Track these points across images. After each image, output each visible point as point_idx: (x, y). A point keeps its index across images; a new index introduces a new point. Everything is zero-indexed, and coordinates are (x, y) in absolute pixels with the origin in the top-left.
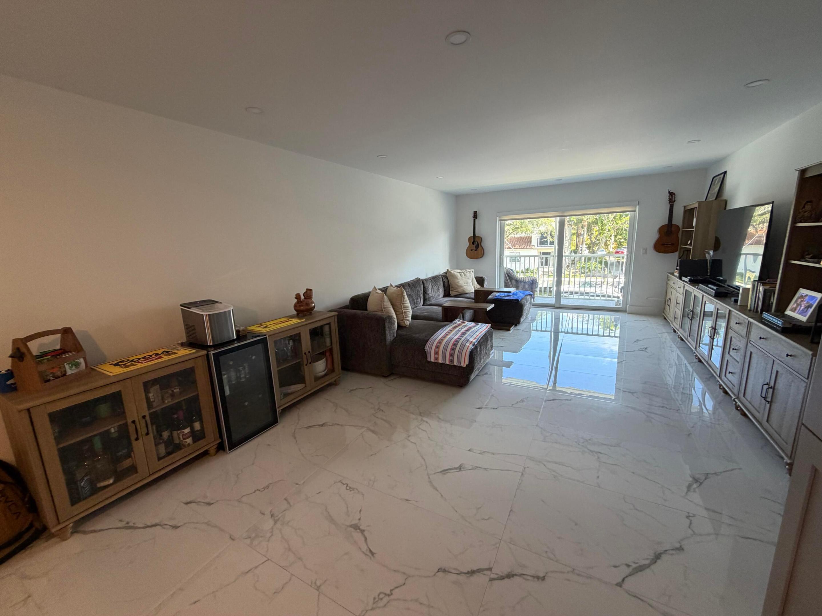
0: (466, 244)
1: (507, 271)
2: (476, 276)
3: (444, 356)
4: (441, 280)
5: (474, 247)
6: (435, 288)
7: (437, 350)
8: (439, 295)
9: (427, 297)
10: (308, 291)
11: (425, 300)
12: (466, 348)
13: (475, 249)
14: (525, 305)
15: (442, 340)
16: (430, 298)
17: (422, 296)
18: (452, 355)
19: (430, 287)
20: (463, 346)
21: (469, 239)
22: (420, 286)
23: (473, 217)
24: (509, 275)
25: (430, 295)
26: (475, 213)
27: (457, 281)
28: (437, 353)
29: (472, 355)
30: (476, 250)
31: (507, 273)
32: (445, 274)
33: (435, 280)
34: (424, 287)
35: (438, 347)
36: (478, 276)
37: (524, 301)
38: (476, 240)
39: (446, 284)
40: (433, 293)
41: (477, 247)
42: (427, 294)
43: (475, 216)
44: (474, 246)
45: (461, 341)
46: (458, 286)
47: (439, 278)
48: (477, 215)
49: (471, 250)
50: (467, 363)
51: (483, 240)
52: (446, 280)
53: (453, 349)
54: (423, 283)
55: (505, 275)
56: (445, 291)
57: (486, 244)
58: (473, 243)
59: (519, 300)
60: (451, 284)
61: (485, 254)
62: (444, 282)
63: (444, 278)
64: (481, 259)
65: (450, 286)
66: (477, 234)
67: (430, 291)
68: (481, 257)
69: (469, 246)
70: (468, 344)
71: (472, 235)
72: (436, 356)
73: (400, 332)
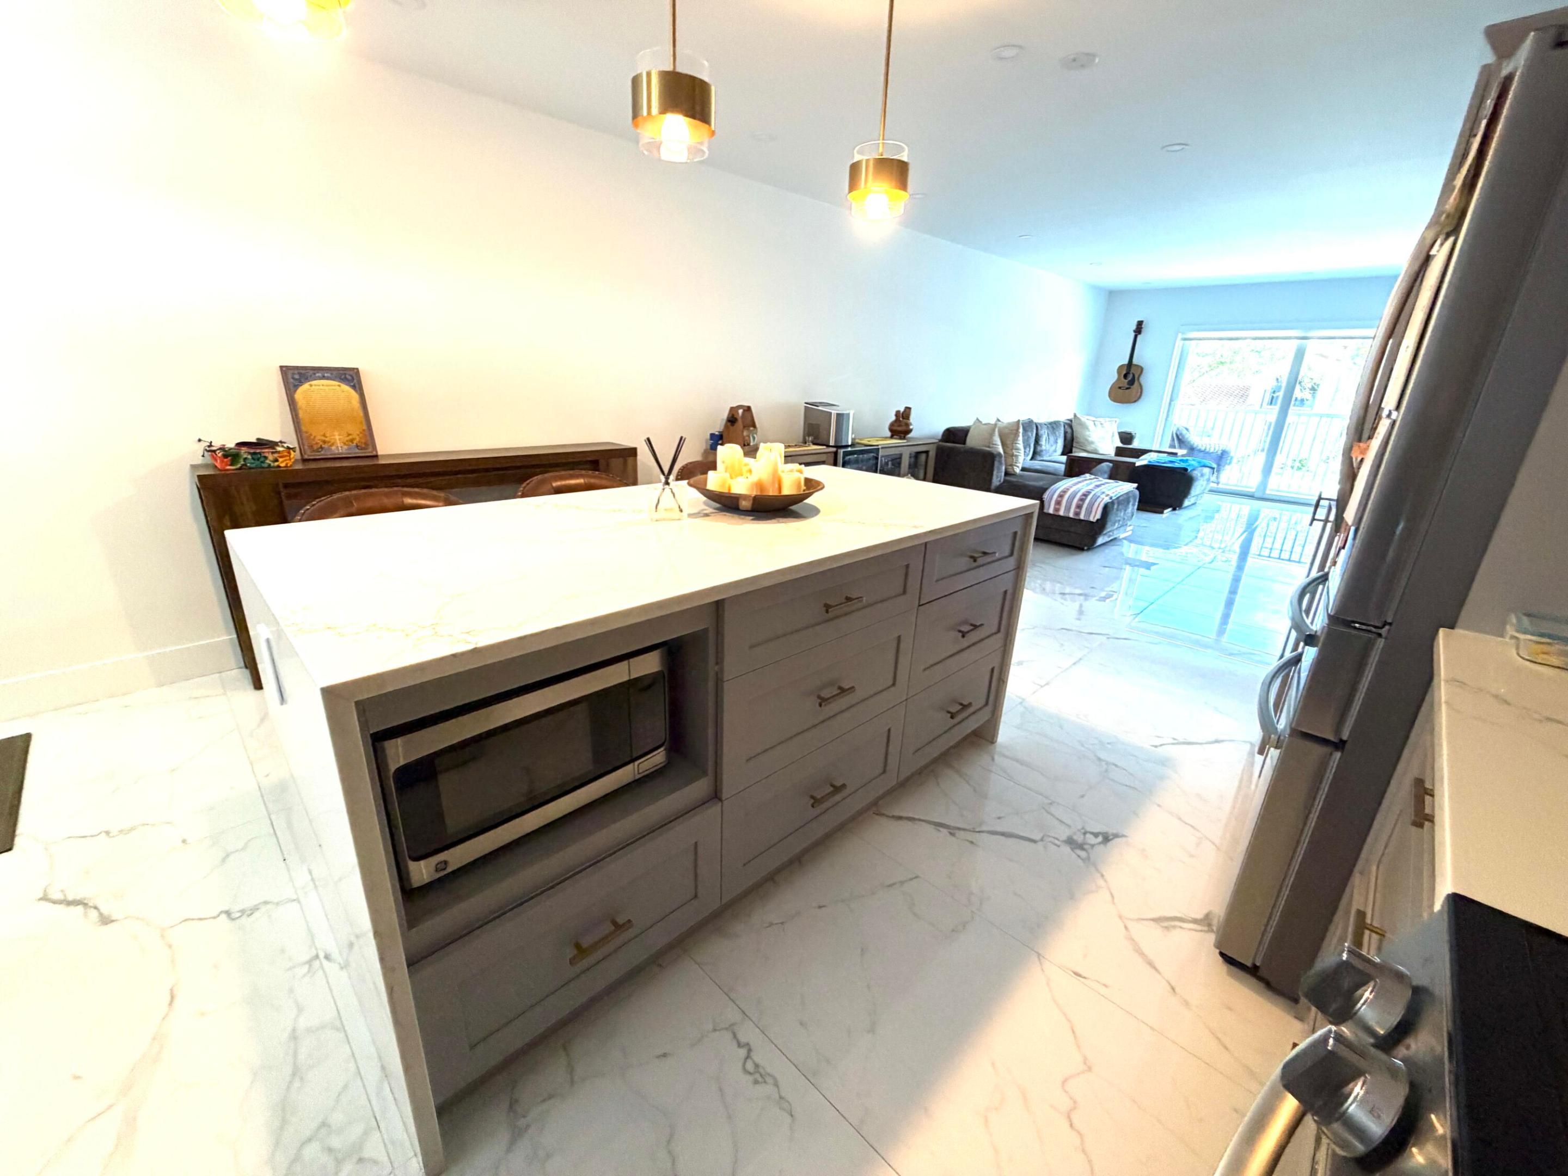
0: (1111, 376)
1: (1178, 429)
2: (1120, 431)
3: (1068, 508)
4: (1062, 428)
5: (1126, 383)
6: (1052, 439)
7: (1059, 499)
8: (1055, 451)
9: (1039, 449)
10: (907, 410)
11: (1035, 453)
12: (1099, 500)
13: (1128, 386)
14: (1197, 479)
15: (1068, 489)
16: (1042, 451)
17: (1032, 446)
18: (1079, 507)
19: (1044, 433)
20: (1096, 498)
21: (1121, 367)
22: (1032, 431)
23: (1135, 331)
24: (1180, 437)
25: (1044, 448)
26: (1140, 324)
27: (1087, 433)
28: (1058, 503)
29: (1106, 510)
30: (1127, 388)
31: (1177, 435)
32: (1068, 422)
33: (1053, 427)
34: (1037, 434)
35: (1061, 496)
36: (1123, 430)
37: (1196, 474)
38: (1132, 371)
39: (1069, 436)
40: (1047, 446)
41: (1132, 383)
42: (1039, 445)
43: (1139, 329)
44: (1127, 381)
45: (1093, 493)
46: (1087, 440)
47: (1060, 425)
48: (1141, 328)
49: (1120, 388)
50: (1098, 516)
51: (1144, 371)
52: (1069, 430)
53: (1082, 500)
54: (1037, 427)
55: (1173, 436)
56: (1065, 446)
57: (1150, 380)
58: (1125, 376)
59: (1189, 471)
60: (1077, 437)
61: (1142, 397)
62: (1065, 433)
63: (1066, 426)
64: (1136, 404)
65: (1075, 441)
66: (1135, 361)
67: (1043, 442)
68: (1135, 401)
69: (1116, 381)
70: (1103, 496)
71: (1126, 361)
72: (1057, 507)
73: (1008, 478)
